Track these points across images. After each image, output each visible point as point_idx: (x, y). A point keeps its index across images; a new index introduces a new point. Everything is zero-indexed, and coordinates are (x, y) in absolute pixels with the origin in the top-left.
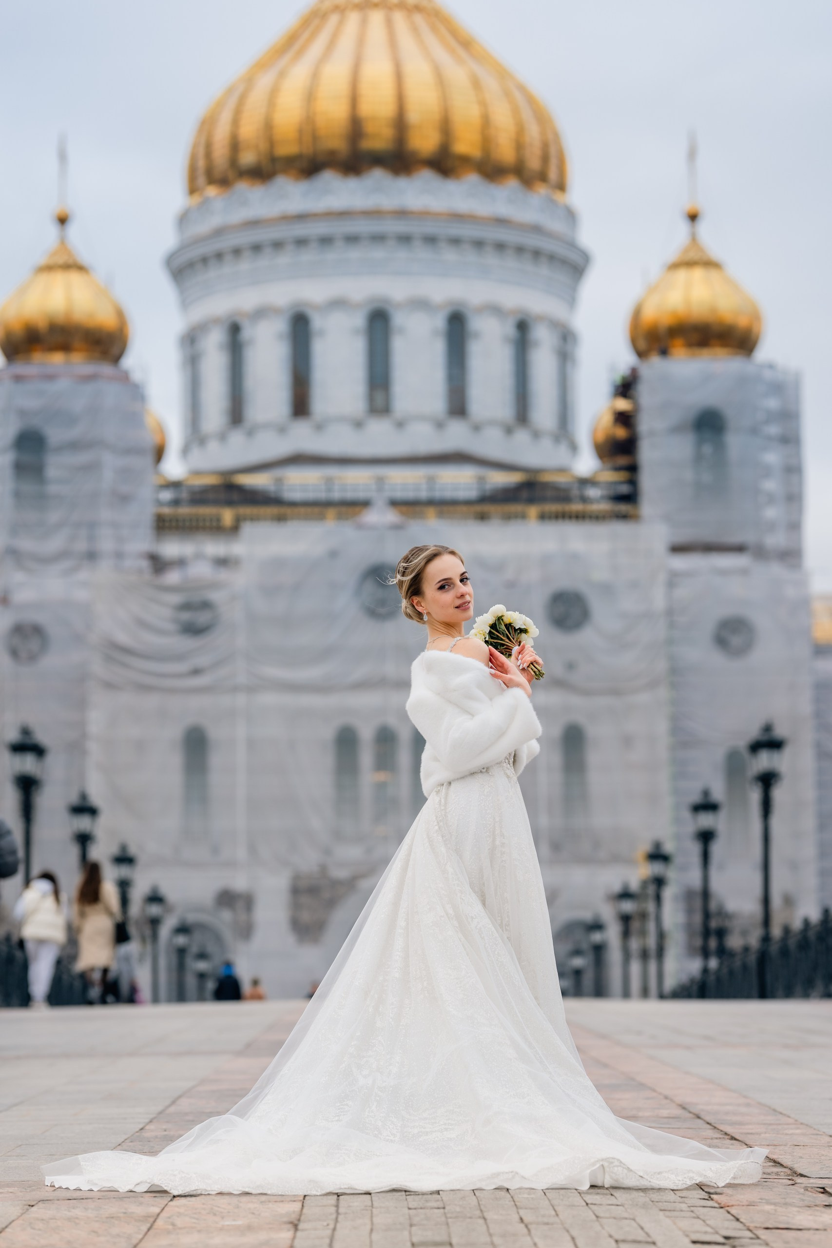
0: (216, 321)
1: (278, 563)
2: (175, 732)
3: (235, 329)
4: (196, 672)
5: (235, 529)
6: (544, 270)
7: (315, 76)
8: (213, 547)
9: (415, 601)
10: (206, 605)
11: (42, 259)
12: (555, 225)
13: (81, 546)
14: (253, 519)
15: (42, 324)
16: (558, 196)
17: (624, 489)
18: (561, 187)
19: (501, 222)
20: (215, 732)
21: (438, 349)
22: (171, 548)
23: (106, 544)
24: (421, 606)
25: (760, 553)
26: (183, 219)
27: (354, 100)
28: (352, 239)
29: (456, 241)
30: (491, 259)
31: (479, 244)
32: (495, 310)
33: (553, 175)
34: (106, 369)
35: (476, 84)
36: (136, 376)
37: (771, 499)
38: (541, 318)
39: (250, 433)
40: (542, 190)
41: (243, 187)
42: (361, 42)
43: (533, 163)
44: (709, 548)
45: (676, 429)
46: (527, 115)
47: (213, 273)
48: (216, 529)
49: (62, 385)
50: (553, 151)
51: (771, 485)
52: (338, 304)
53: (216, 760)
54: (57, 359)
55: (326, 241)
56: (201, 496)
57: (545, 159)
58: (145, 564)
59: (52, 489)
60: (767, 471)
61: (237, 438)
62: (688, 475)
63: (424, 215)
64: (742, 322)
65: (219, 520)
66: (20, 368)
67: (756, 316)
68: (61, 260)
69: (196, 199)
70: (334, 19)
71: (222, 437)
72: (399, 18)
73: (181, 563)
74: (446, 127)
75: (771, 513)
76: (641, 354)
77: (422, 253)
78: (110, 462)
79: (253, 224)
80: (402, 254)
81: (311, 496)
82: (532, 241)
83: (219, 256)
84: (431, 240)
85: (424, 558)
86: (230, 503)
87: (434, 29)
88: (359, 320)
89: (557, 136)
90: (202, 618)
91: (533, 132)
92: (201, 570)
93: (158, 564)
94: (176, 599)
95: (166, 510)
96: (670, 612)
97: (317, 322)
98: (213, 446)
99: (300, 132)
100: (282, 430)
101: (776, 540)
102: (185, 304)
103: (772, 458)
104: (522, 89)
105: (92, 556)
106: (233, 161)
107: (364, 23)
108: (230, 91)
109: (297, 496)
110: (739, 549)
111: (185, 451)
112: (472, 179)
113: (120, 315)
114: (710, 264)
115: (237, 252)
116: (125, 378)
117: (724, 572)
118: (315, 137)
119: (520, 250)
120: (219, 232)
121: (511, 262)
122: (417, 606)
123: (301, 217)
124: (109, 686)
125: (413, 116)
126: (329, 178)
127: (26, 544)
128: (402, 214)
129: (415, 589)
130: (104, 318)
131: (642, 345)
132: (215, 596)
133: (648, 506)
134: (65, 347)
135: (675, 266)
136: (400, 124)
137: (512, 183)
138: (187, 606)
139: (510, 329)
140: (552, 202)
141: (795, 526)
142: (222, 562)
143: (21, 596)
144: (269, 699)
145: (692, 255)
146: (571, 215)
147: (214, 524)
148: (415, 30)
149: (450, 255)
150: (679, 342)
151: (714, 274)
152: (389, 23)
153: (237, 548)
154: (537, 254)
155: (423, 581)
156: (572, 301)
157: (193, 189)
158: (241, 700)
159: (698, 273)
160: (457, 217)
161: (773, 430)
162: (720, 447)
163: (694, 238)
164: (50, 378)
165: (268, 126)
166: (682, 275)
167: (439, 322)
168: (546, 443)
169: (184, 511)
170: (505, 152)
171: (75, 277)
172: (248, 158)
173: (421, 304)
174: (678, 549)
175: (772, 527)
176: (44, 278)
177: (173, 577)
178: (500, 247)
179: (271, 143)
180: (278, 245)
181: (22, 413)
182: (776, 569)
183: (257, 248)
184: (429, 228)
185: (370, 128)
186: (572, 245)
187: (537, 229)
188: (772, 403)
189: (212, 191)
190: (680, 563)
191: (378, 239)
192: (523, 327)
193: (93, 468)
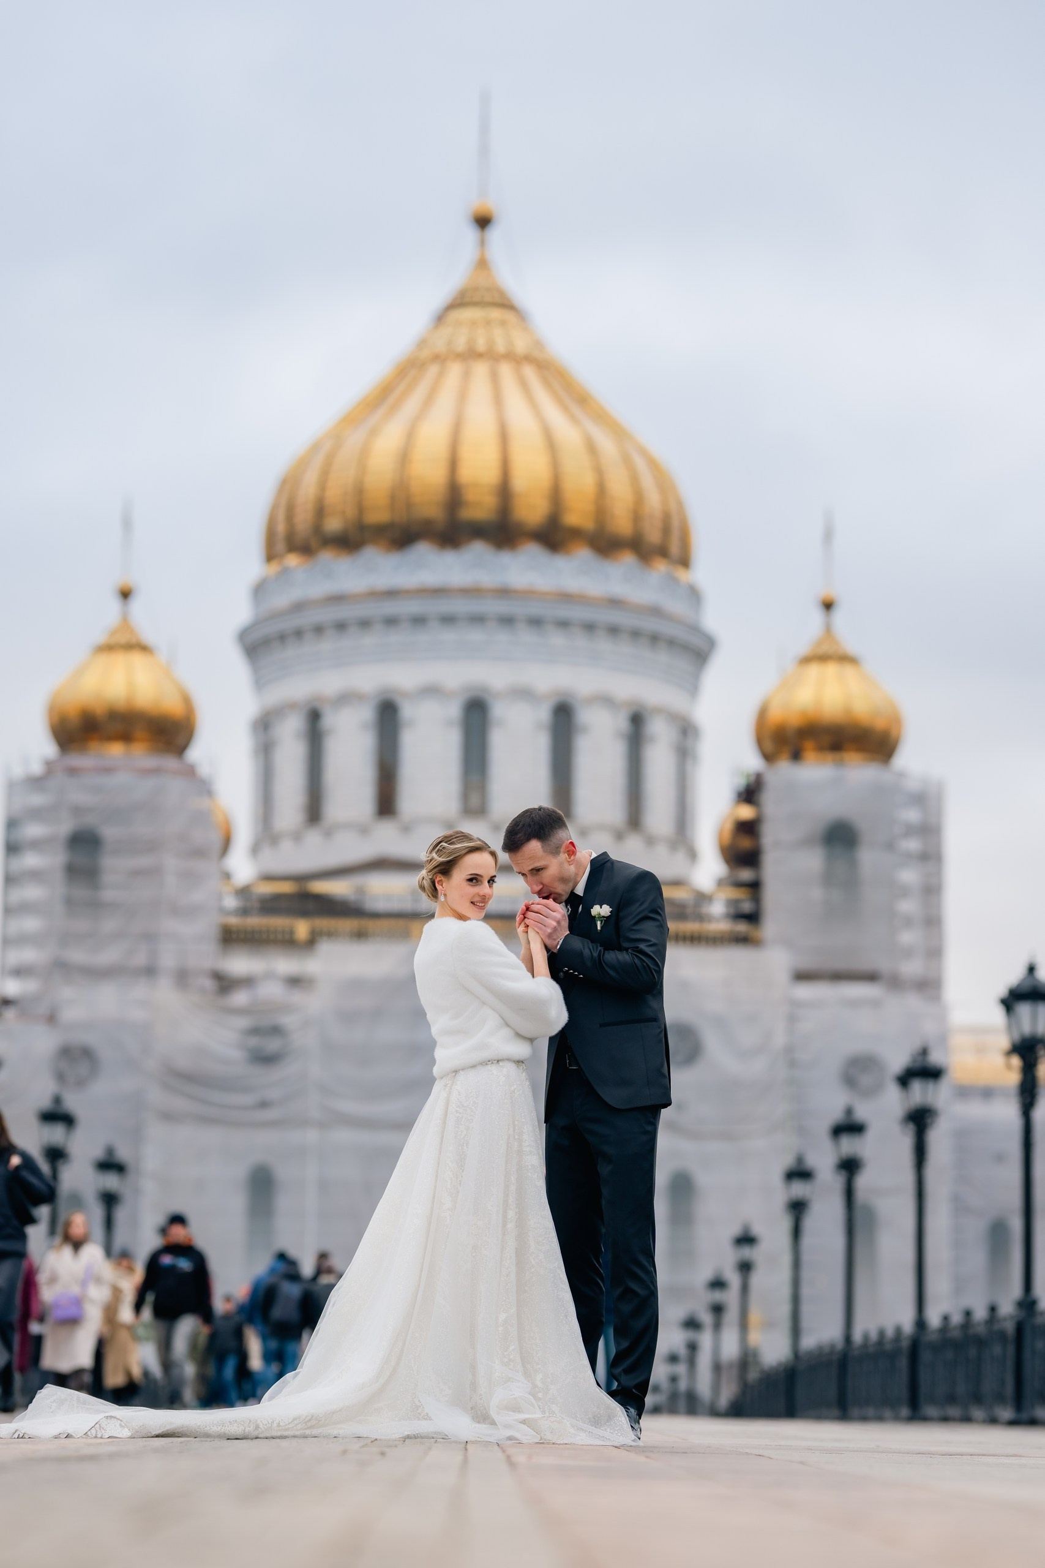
0: (292, 706)
1: (356, 985)
2: (240, 1171)
3: (314, 717)
4: (264, 1105)
5: (311, 943)
6: (663, 657)
7: (410, 436)
8: (284, 964)
9: (438, 879)
10: (276, 1031)
11: (100, 638)
12: (676, 606)
13: (140, 959)
14: (330, 934)
15: (99, 710)
16: (682, 575)
17: (747, 907)
18: (684, 561)
19: (615, 603)
20: (283, 1172)
21: (541, 746)
22: (239, 964)
23: (168, 960)
24: (442, 885)
25: (895, 983)
26: (259, 590)
27: (453, 463)
28: (448, 620)
29: (563, 624)
30: (604, 645)
31: (590, 627)
32: (606, 701)
33: (674, 549)
34: (170, 762)
35: (592, 448)
36: (204, 770)
37: (908, 922)
38: (658, 710)
39: (328, 834)
40: (661, 567)
41: (326, 557)
42: (462, 397)
43: (653, 536)
44: (838, 976)
45: (806, 842)
46: (648, 482)
47: (291, 652)
48: (288, 942)
49: (121, 779)
50: (675, 523)
51: (908, 906)
52: (431, 691)
53: (283, 1202)
54: (116, 750)
55: (419, 621)
56: (272, 905)
57: (666, 530)
58: (209, 984)
59: (108, 895)
60: (904, 892)
61: (313, 838)
62: (817, 893)
63: (528, 594)
64: (880, 724)
65: (292, 932)
66: (77, 760)
67: (896, 720)
68: (123, 639)
69: (274, 568)
70: (433, 370)
71: (297, 837)
72: (506, 370)
73: (247, 982)
74: (556, 495)
75: (908, 938)
76: (769, 757)
77: (527, 636)
78: (171, 863)
79: (338, 599)
80: (502, 637)
81: (395, 906)
82: (650, 624)
83: (299, 634)
84: (536, 622)
85: (467, 848)
86: (304, 914)
87: (547, 384)
88: (454, 710)
89: (680, 504)
90: (272, 1045)
91: (653, 500)
92: (271, 991)
93: (225, 984)
94: (243, 1022)
95: (233, 921)
96: (789, 1050)
97: (407, 711)
98: (287, 845)
99: (393, 498)
100: (363, 830)
101: (912, 968)
102: (260, 683)
103: (909, 876)
104: (644, 452)
105: (150, 971)
106: (317, 528)
107: (467, 376)
108: (315, 448)
109: (381, 906)
110: (871, 977)
111: (255, 850)
112: (583, 554)
113: (187, 701)
114: (846, 659)
115: (319, 630)
116: (191, 772)
117: (854, 1004)
118: (409, 505)
119: (636, 634)
120: (299, 607)
121: (625, 648)
122: (438, 883)
123: (392, 594)
124: (168, 1117)
125: (520, 482)
126: (423, 550)
127: (77, 956)
128: (504, 592)
129: (444, 869)
130: (171, 705)
131: (769, 746)
132: (288, 1021)
133: (770, 928)
134: (126, 737)
135: (807, 660)
136: (505, 491)
137: (628, 560)
138: (255, 1031)
139: (622, 723)
140: (674, 580)
141: (935, 953)
142: (295, 982)
143: (71, 1014)
144: (344, 1136)
145: (825, 648)
146: (694, 595)
147: (287, 937)
148: (524, 385)
149: (557, 639)
150: (809, 744)
151: (849, 671)
152: (495, 378)
153: (312, 965)
154: (655, 639)
155: (457, 866)
156: (693, 688)
157: (271, 556)
158: (311, 1136)
159: (831, 669)
160: (566, 598)
161: (913, 845)
162: (853, 864)
163: (828, 629)
164: (108, 770)
165: (359, 491)
166: (814, 671)
167: (544, 714)
168: (662, 850)
169: (255, 921)
170: (622, 524)
171: (137, 659)
172: (333, 524)
173: (524, 694)
174: (802, 976)
175: (908, 953)
176: (103, 659)
177: (240, 998)
178: (614, 631)
179: (361, 509)
180: (365, 624)
181: (77, 811)
182: (913, 1002)
183: (341, 626)
184: (534, 609)
185: (470, 496)
186: (695, 629)
187: (656, 611)
188: (912, 815)
189: (293, 560)
190: (806, 992)
191: (478, 620)
192: (637, 721)
193: (153, 873)
